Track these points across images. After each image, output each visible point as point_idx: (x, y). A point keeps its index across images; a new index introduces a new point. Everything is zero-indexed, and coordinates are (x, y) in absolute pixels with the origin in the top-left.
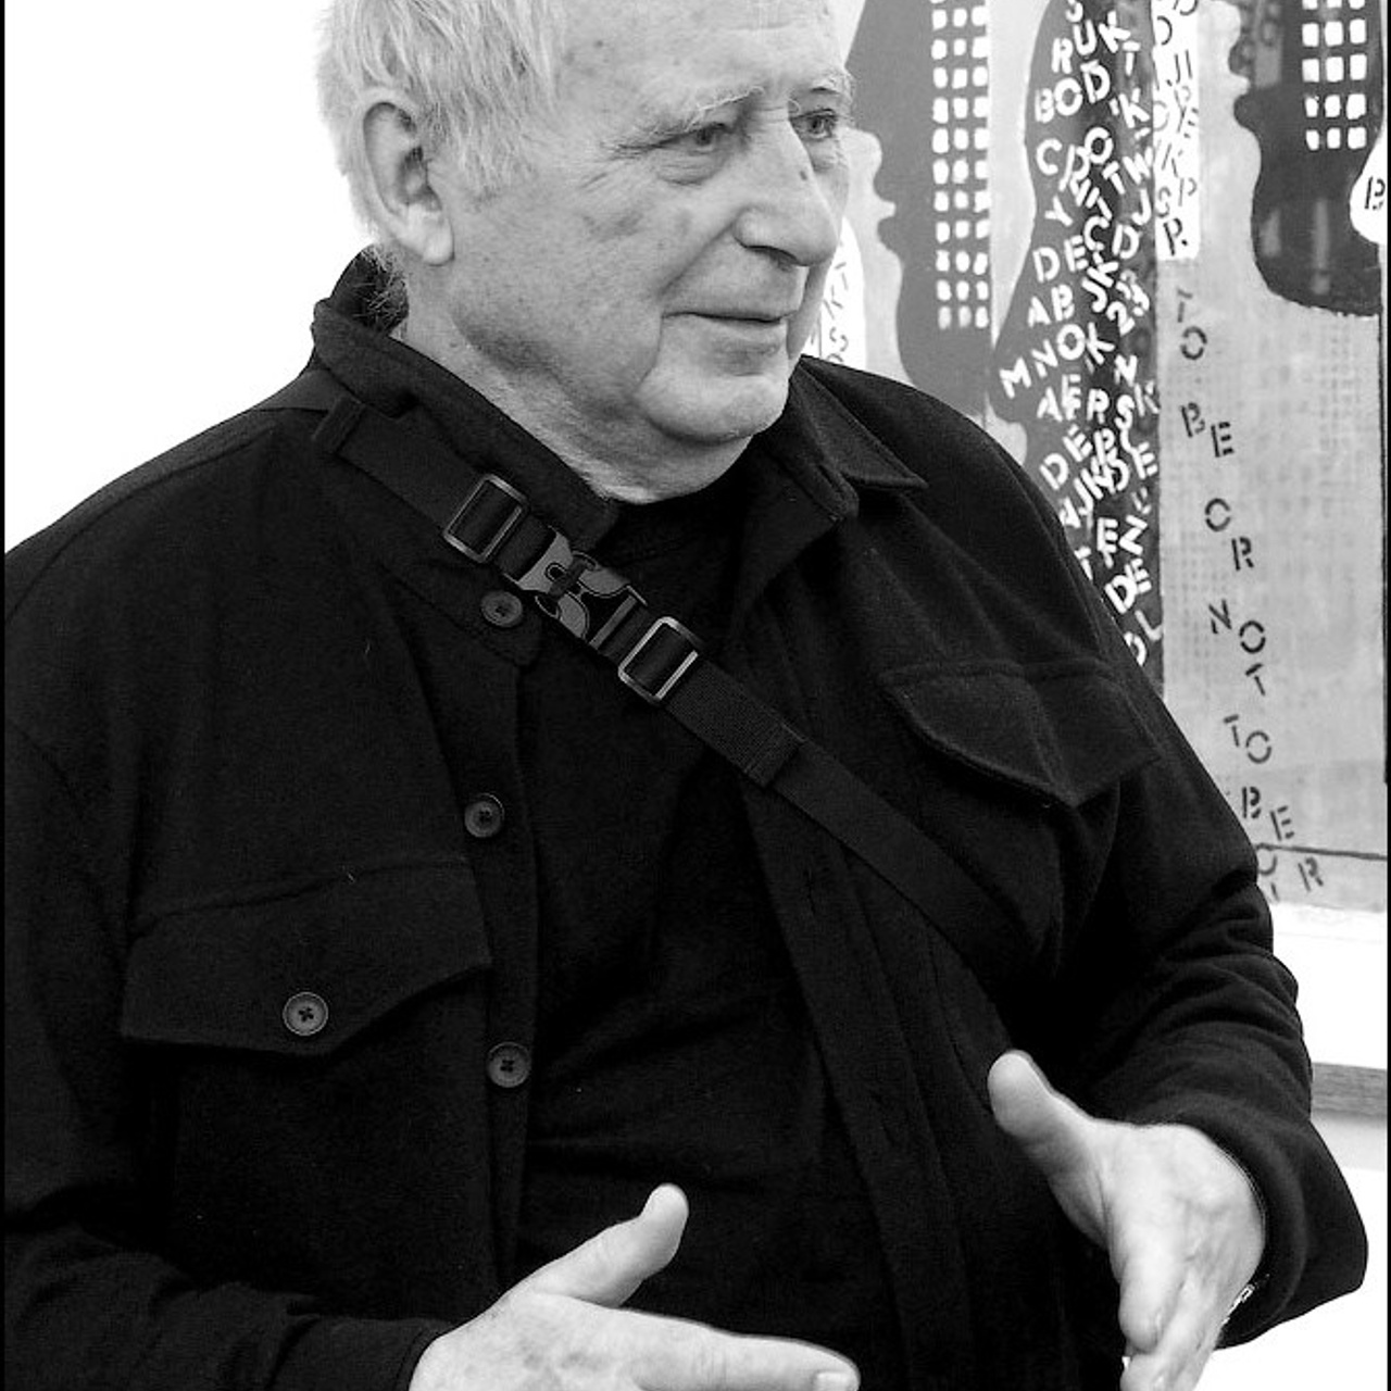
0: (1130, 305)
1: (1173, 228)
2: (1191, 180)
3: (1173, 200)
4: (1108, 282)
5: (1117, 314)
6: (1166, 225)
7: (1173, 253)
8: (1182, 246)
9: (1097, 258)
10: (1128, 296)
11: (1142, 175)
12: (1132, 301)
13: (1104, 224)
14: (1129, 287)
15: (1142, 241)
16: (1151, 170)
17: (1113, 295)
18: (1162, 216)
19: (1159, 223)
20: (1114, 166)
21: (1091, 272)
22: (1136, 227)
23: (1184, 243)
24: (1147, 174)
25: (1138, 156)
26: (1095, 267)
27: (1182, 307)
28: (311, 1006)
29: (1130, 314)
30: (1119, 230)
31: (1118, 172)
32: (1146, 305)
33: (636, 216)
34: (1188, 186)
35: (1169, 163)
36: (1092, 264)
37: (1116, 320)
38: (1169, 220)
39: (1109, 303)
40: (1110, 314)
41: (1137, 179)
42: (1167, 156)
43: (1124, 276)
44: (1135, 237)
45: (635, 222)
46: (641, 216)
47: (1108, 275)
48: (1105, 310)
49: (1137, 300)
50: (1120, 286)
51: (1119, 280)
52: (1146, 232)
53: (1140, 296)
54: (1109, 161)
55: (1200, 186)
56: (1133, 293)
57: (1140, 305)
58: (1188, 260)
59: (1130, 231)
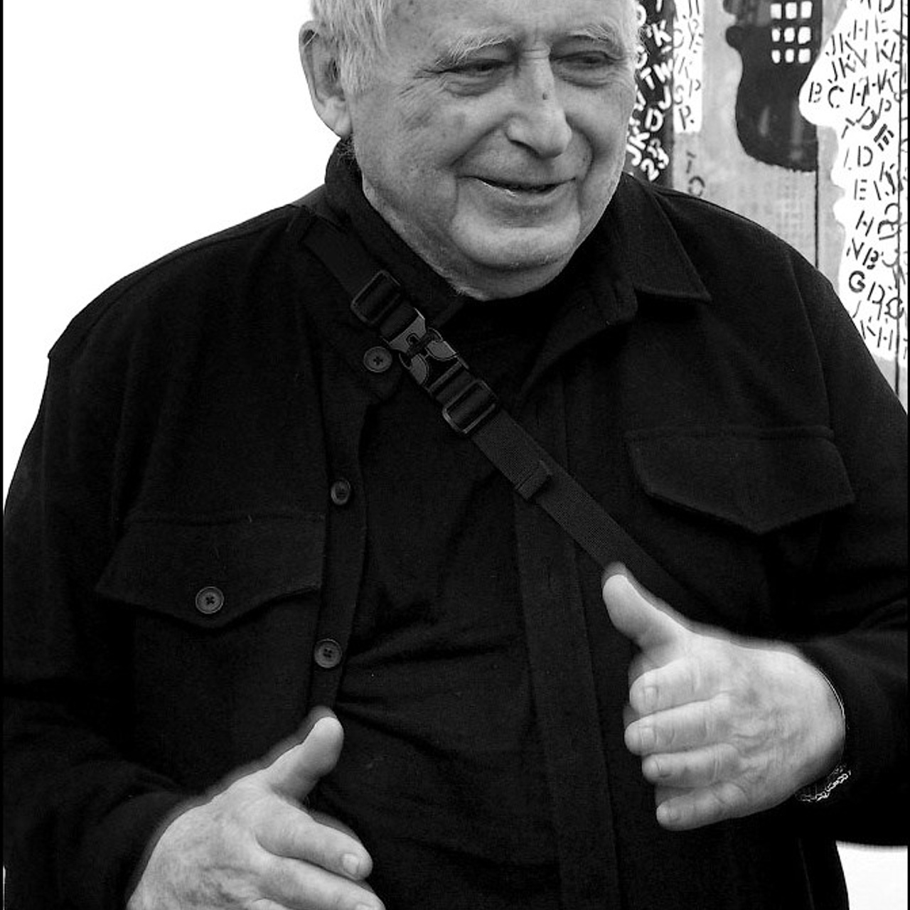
0: (656, 162)
1: (685, 112)
2: (698, 81)
3: (685, 93)
4: (643, 146)
5: (647, 167)
6: (680, 110)
7: (685, 128)
8: (691, 124)
9: (636, 131)
10: (655, 155)
11: (666, 77)
12: (657, 159)
13: (641, 108)
14: (656, 149)
15: (664, 119)
16: (672, 73)
17: (646, 155)
18: (678, 103)
19: (676, 108)
20: (648, 70)
21: (632, 139)
22: (661, 111)
23: (692, 121)
24: (669, 76)
25: (663, 65)
26: (634, 136)
27: (690, 163)
28: (214, 595)
29: (656, 167)
30: (650, 112)
31: (651, 74)
32: (666, 161)
33: (428, 115)
34: (695, 85)
35: (683, 69)
36: (632, 134)
37: (647, 171)
38: (683, 106)
39: (642, 160)
40: (643, 167)
41: (662, 79)
42: (682, 65)
43: (653, 142)
44: (660, 117)
45: (428, 118)
46: (431, 115)
47: (643, 141)
48: (640, 164)
49: (660, 158)
50: (650, 149)
51: (649, 145)
52: (668, 114)
53: (662, 156)
54: (645, 67)
55: (703, 86)
56: (658, 154)
57: (662, 161)
58: (694, 133)
59: (657, 113)
